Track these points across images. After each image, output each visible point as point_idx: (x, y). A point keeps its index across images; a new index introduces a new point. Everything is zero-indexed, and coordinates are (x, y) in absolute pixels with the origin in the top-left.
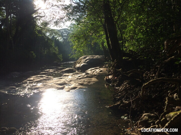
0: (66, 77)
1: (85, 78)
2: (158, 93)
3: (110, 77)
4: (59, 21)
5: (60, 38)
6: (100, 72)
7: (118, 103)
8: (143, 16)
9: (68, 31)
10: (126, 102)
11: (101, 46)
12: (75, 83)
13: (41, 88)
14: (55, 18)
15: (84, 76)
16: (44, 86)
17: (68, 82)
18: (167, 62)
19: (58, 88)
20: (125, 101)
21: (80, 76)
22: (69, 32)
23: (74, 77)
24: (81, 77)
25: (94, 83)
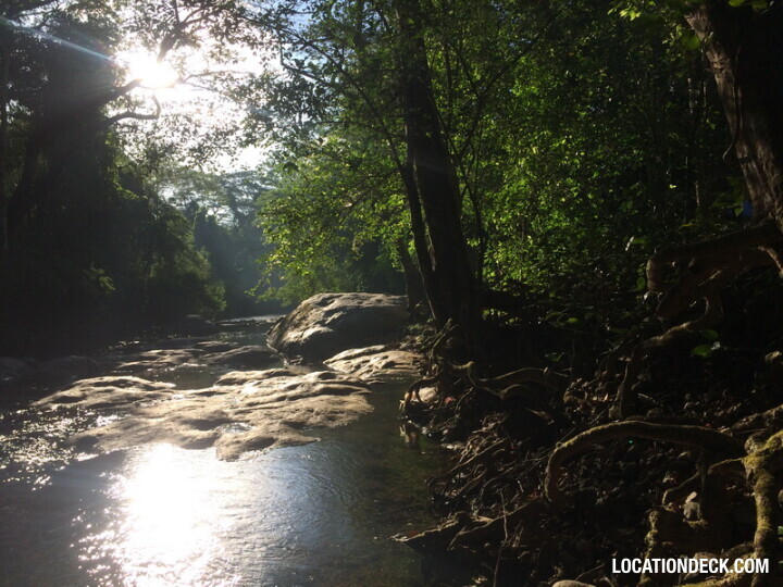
0: (233, 387)
1: (315, 395)
2: (622, 482)
3: (426, 393)
4: (209, 143)
5: (222, 211)
6: (386, 366)
7: (450, 523)
8: (568, 141)
9: (258, 182)
10: (484, 519)
11: (394, 254)
12: (268, 421)
13: (110, 438)
14: (195, 132)
15: (314, 384)
16: (125, 429)
17: (236, 414)
18: (659, 344)
19: (187, 442)
20: (480, 514)
21: (293, 387)
22: (265, 190)
23: (269, 390)
24: (298, 391)
25: (354, 421)
